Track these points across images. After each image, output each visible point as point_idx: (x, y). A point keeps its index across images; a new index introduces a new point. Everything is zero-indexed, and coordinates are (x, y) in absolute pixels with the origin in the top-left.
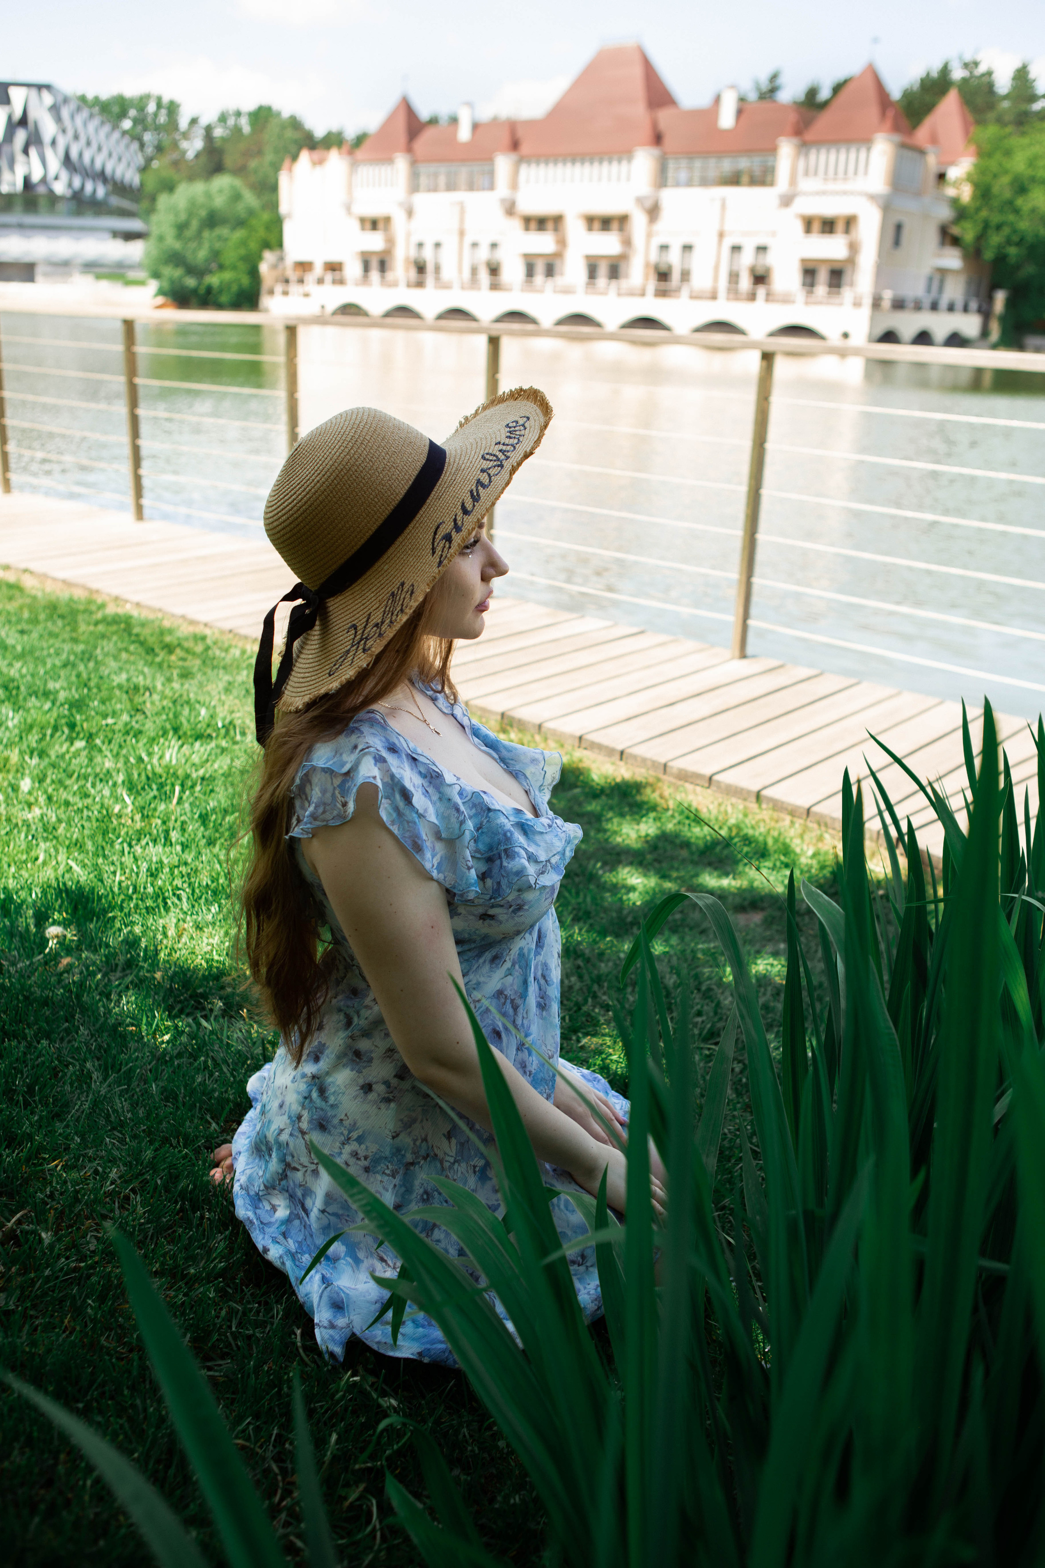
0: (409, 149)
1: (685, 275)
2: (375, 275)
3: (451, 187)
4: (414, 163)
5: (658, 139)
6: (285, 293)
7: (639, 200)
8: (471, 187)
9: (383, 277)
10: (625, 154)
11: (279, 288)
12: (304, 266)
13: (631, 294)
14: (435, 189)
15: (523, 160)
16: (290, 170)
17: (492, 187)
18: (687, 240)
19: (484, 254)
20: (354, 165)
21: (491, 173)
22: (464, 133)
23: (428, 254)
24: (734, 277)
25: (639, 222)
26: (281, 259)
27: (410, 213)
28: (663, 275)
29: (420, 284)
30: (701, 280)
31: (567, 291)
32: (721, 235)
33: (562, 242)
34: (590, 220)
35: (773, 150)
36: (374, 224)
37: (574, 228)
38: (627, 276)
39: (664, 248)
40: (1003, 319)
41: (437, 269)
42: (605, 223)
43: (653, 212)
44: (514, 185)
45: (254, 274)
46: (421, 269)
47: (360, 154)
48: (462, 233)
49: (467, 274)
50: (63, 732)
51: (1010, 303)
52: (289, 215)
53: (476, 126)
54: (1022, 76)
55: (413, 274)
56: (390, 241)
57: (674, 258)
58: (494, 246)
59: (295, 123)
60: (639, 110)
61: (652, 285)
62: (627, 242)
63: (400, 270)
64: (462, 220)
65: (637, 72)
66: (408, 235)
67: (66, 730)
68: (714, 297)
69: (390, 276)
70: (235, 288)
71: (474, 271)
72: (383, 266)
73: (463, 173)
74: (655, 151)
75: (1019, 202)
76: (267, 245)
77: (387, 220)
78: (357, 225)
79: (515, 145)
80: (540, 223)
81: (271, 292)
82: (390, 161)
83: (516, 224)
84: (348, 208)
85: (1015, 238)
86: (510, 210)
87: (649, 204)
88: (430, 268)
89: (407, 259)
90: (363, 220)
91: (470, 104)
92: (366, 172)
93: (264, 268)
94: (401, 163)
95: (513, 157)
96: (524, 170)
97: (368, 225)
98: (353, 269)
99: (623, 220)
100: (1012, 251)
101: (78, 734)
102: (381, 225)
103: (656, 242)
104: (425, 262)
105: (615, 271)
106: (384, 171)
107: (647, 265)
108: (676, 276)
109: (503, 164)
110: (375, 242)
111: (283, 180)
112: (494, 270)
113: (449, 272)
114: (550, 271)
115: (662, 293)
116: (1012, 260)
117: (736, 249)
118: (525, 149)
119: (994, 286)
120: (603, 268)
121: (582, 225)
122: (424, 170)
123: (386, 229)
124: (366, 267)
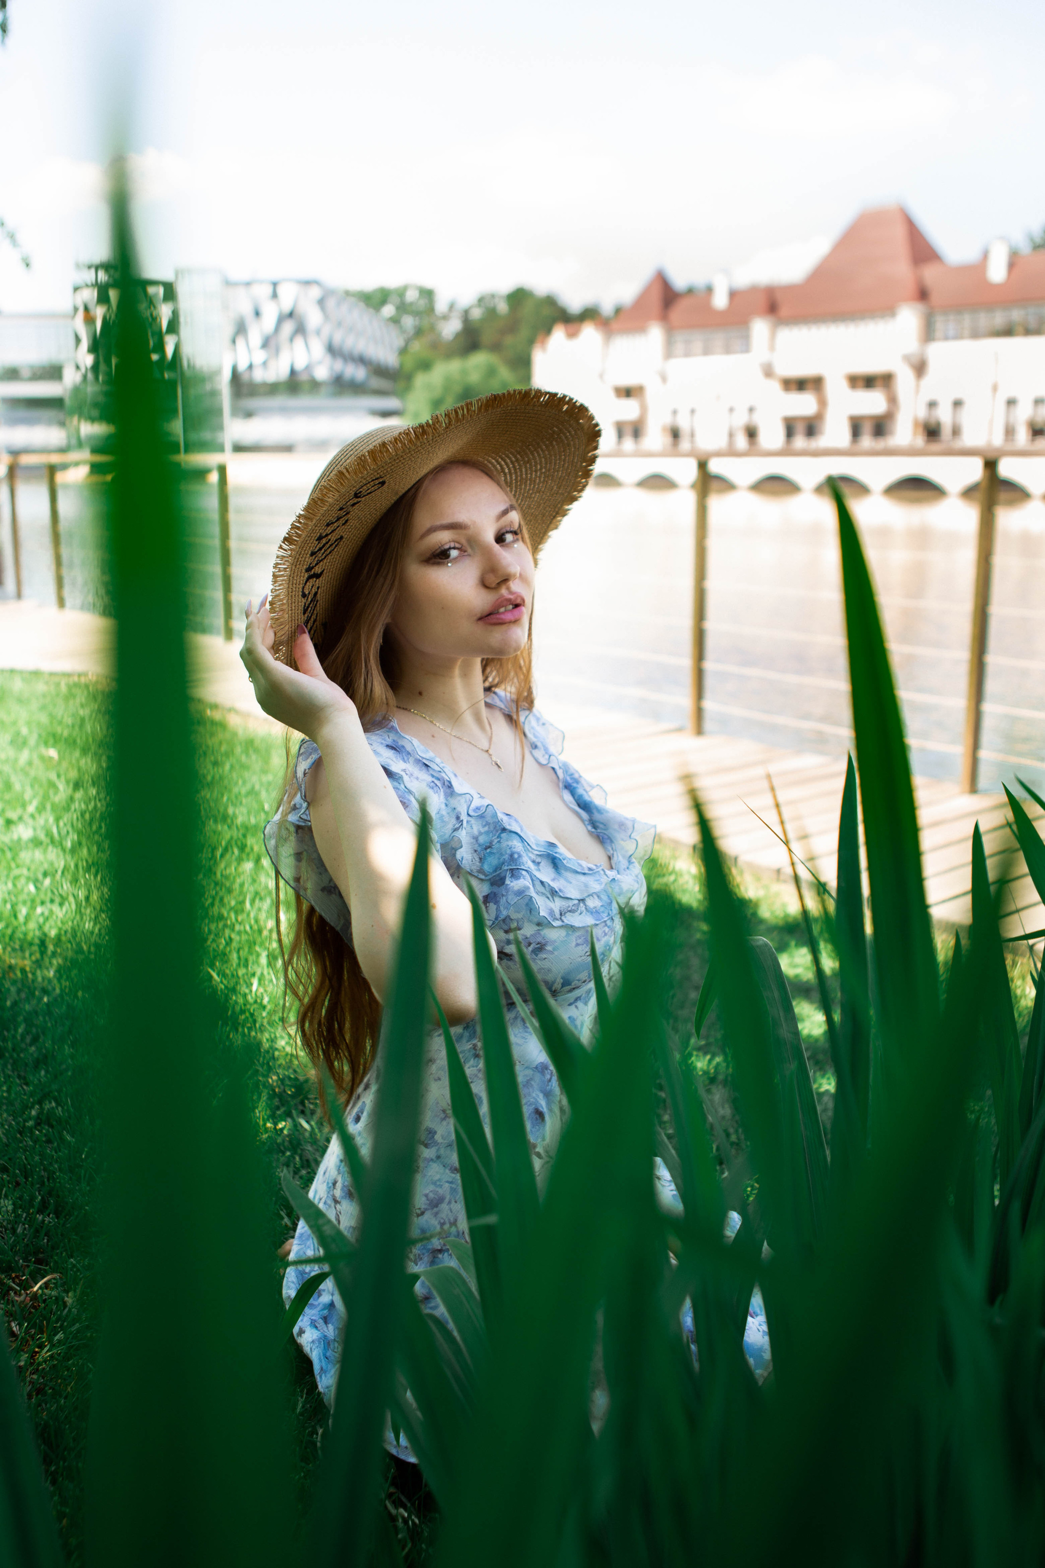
0: (664, 318)
1: (956, 431)
2: (628, 442)
3: (707, 352)
4: (670, 331)
5: (923, 295)
7: (907, 358)
8: (728, 351)
9: (637, 445)
10: (887, 310)
13: (896, 452)
14: (691, 354)
15: (780, 322)
16: (544, 345)
17: (749, 350)
18: (958, 395)
19: (742, 417)
20: (610, 335)
21: (748, 337)
22: (720, 301)
23: (683, 421)
24: (1010, 429)
25: (905, 379)
27: (664, 379)
28: (932, 432)
29: (675, 451)
30: (973, 435)
32: (995, 388)
33: (822, 403)
34: (853, 380)
36: (628, 393)
37: (836, 388)
38: (891, 433)
39: (933, 404)
41: (692, 435)
42: (868, 382)
43: (920, 368)
44: (772, 347)
46: (675, 434)
47: (613, 327)
48: (718, 398)
49: (723, 438)
50: (233, 853)
53: (733, 294)
56: (644, 409)
57: (944, 416)
58: (752, 409)
59: (550, 301)
60: (903, 267)
61: (920, 441)
62: (892, 400)
64: (718, 384)
65: (899, 233)
67: (236, 851)
69: (643, 443)
71: (731, 435)
72: (637, 433)
73: (718, 339)
74: (921, 307)
77: (641, 388)
78: (613, 391)
79: (773, 309)
80: (800, 385)
82: (645, 329)
83: (776, 386)
84: (604, 378)
86: (768, 372)
87: (915, 360)
88: (685, 432)
89: (661, 426)
90: (617, 389)
91: (726, 272)
92: (620, 343)
94: (656, 332)
95: (772, 320)
96: (782, 331)
97: (622, 394)
99: (888, 378)
101: (248, 855)
102: (635, 393)
103: (924, 399)
104: (680, 428)
105: (880, 429)
106: (637, 340)
107: (915, 421)
108: (946, 431)
109: (760, 328)
110: (629, 410)
111: (537, 355)
112: (752, 433)
114: (811, 431)
115: (931, 452)
117: (1011, 403)
118: (784, 311)
120: (867, 428)
121: (844, 384)
122: (680, 338)
123: (640, 397)
124: (620, 435)
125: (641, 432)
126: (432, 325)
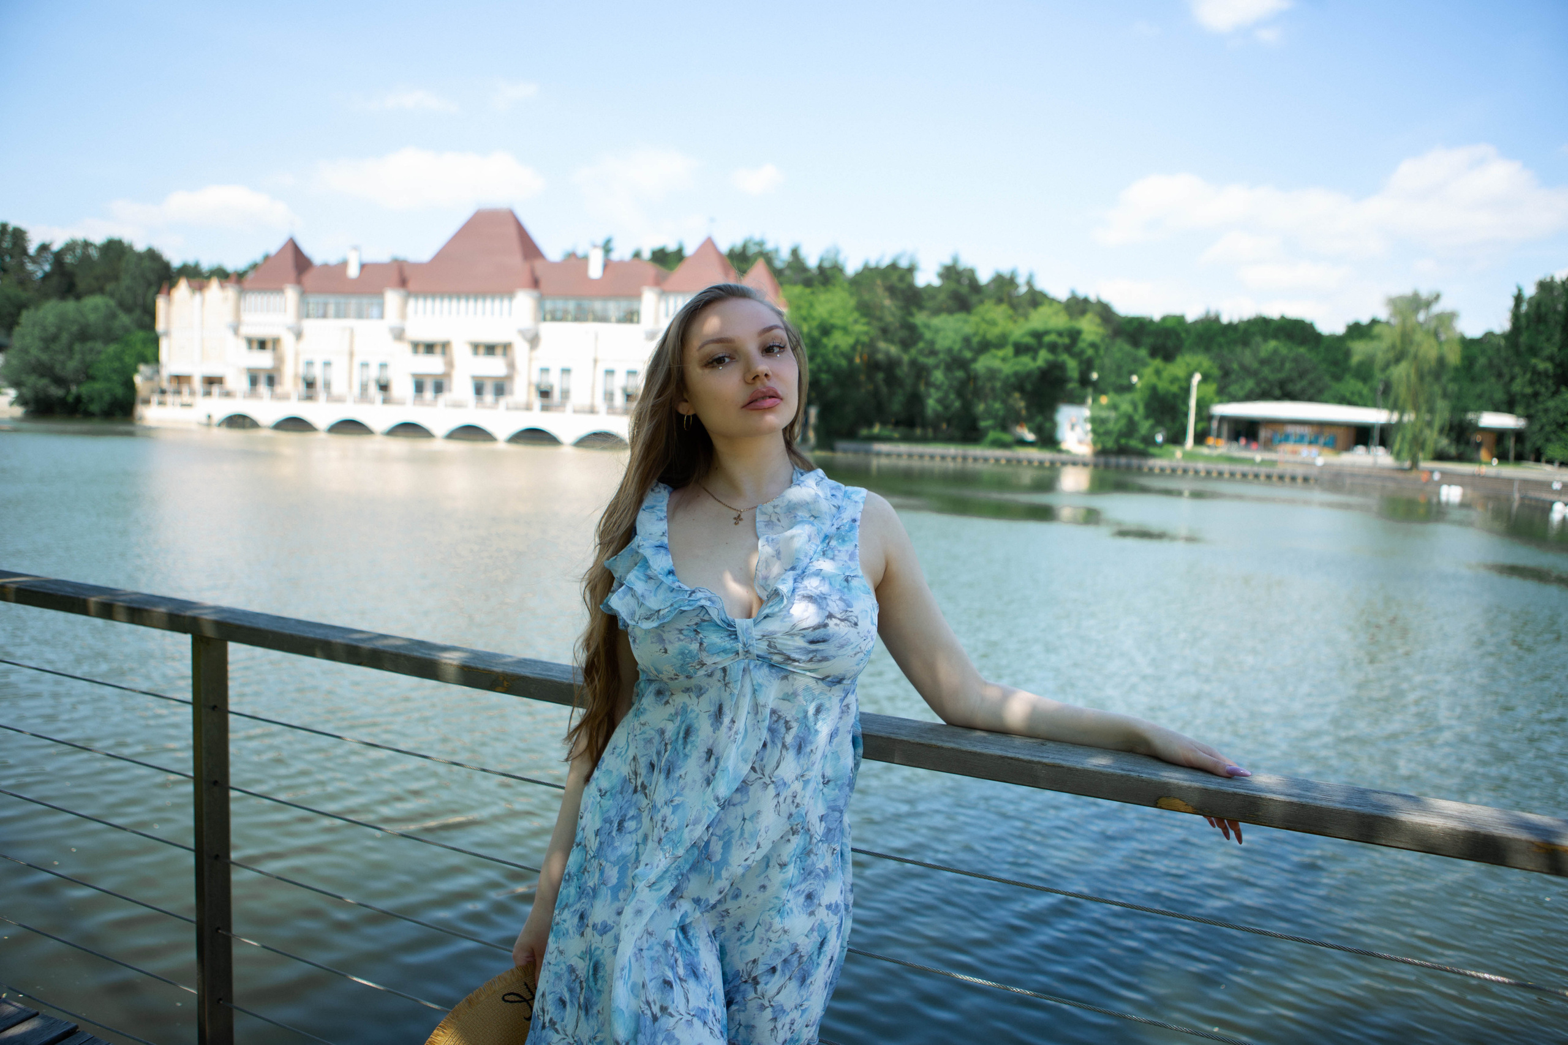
0: (298, 282)
1: (565, 394)
2: (263, 388)
3: (340, 315)
4: (303, 293)
5: (535, 283)
6: (163, 403)
7: (522, 332)
8: (360, 315)
9: (272, 391)
10: (506, 293)
11: (155, 399)
12: (180, 380)
13: (517, 408)
14: (324, 316)
15: (410, 294)
16: (169, 293)
17: (382, 316)
18: (566, 365)
19: (374, 373)
20: (242, 292)
21: (382, 306)
22: (353, 271)
23: (318, 372)
24: (609, 396)
25: (521, 349)
26: (158, 372)
27: (299, 335)
28: (545, 394)
29: (310, 398)
30: (579, 397)
31: (457, 405)
32: (595, 361)
33: (450, 364)
34: (476, 347)
35: (638, 296)
36: (262, 345)
37: (461, 353)
38: (511, 393)
39: (545, 370)
40: (817, 429)
41: (327, 385)
42: (490, 349)
43: (534, 341)
44: (403, 315)
45: (130, 386)
46: (310, 384)
47: (245, 285)
48: (351, 355)
49: (356, 389)
51: (821, 416)
52: (167, 334)
53: (363, 266)
54: (795, 252)
55: (302, 387)
56: (279, 360)
57: (555, 380)
58: (383, 366)
60: (515, 259)
61: (537, 402)
62: (511, 366)
63: (289, 383)
64: (352, 342)
65: (513, 231)
66: (297, 354)
68: (592, 411)
69: (279, 389)
70: (107, 397)
71: (364, 387)
72: (271, 381)
73: (353, 303)
74: (535, 293)
75: (825, 340)
76: (145, 360)
77: (276, 342)
78: (243, 344)
79: (403, 283)
80: (428, 348)
81: (147, 402)
82: (280, 290)
83: (407, 348)
84: (236, 330)
85: (825, 367)
86: (399, 335)
87: (529, 335)
88: (319, 384)
89: (296, 376)
90: (250, 341)
91: (356, 248)
92: (253, 300)
93: (138, 379)
94: (291, 294)
95: (402, 292)
96: (412, 303)
97: (255, 345)
98: (237, 382)
99: (506, 348)
100: (824, 376)
102: (270, 345)
103: (537, 366)
104: (314, 378)
105: (500, 389)
106: (274, 300)
107: (530, 384)
108: (556, 395)
109: (392, 298)
110: (263, 360)
111: (161, 303)
112: (384, 387)
113: (337, 388)
114: (439, 388)
115: (545, 408)
116: (824, 383)
117: (608, 373)
118: (412, 285)
119: (809, 403)
120: (489, 389)
121: (468, 350)
122: (313, 300)
123: (274, 349)
124: (254, 381)
125: (276, 380)
126: (22, 265)
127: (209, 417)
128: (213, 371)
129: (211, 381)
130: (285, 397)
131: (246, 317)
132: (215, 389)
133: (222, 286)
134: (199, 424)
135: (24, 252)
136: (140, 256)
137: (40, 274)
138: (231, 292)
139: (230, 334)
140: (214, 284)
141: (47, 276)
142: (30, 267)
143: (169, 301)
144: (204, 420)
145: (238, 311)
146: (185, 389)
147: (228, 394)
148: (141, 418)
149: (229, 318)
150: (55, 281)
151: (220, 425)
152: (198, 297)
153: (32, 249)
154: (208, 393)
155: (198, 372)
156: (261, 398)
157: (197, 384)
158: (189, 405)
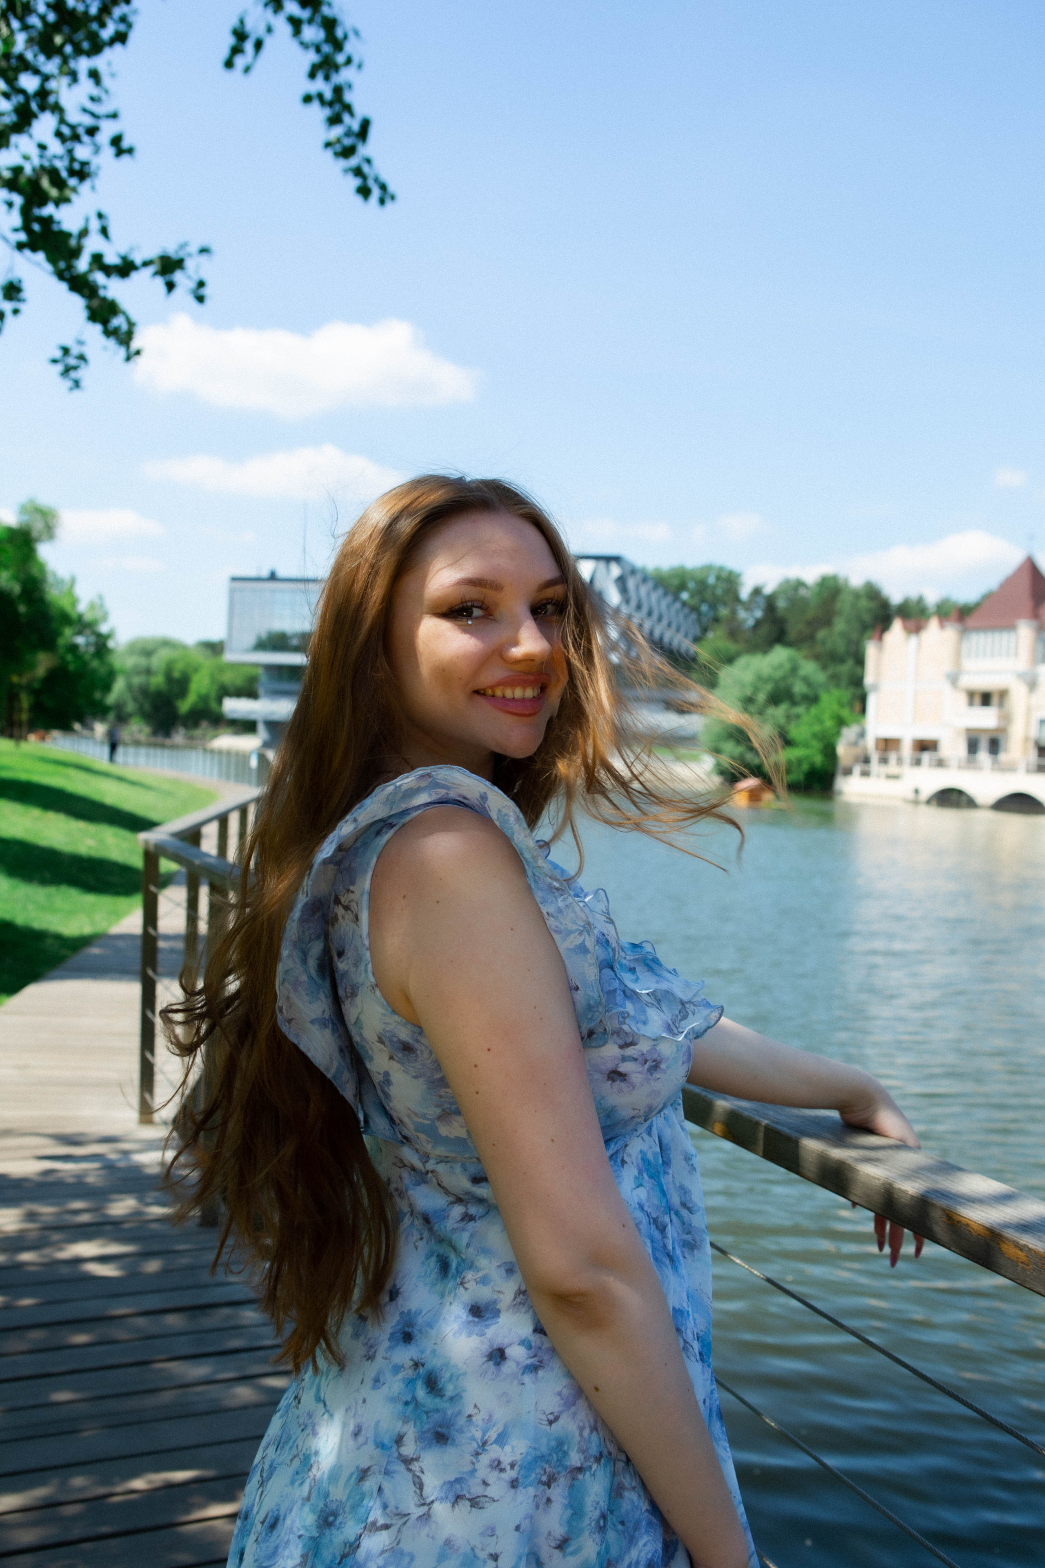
0: (1035, 616)
2: (983, 756)
4: (1040, 630)
6: (865, 774)
11: (857, 770)
12: (888, 745)
16: (880, 638)
20: (965, 631)
26: (862, 734)
27: (1032, 685)
36: (986, 699)
45: (830, 752)
47: (971, 622)
52: (875, 687)
55: (1033, 755)
56: (1006, 718)
59: (872, 593)
63: (1017, 750)
66: (1029, 710)
69: (1003, 757)
70: (805, 767)
72: (995, 746)
76: (847, 720)
77: (1003, 694)
78: (963, 698)
81: (848, 772)
82: (1011, 627)
84: (954, 679)
89: (1026, 739)
90: (971, 694)
92: (979, 640)
93: (842, 746)
94: (1026, 632)
97: (977, 699)
98: (954, 747)
102: (995, 700)
106: (1003, 639)
123: (1001, 704)
124: (973, 747)
125: (1002, 743)
126: (734, 612)
127: (917, 791)
128: (926, 733)
129: (924, 746)
130: (1011, 768)
131: (969, 664)
132: (926, 757)
133: (942, 626)
134: (906, 801)
135: (737, 599)
136: (857, 595)
137: (751, 622)
138: (950, 633)
139: (947, 687)
140: (933, 624)
141: (758, 624)
142: (742, 614)
143: (880, 649)
144: (911, 795)
145: (958, 655)
146: (893, 757)
147: (940, 763)
148: (840, 793)
149: (947, 667)
150: (765, 630)
151: (928, 802)
152: (913, 639)
153: (745, 593)
154: (918, 762)
155: (908, 734)
156: (980, 769)
157: (907, 749)
158: (896, 777)
